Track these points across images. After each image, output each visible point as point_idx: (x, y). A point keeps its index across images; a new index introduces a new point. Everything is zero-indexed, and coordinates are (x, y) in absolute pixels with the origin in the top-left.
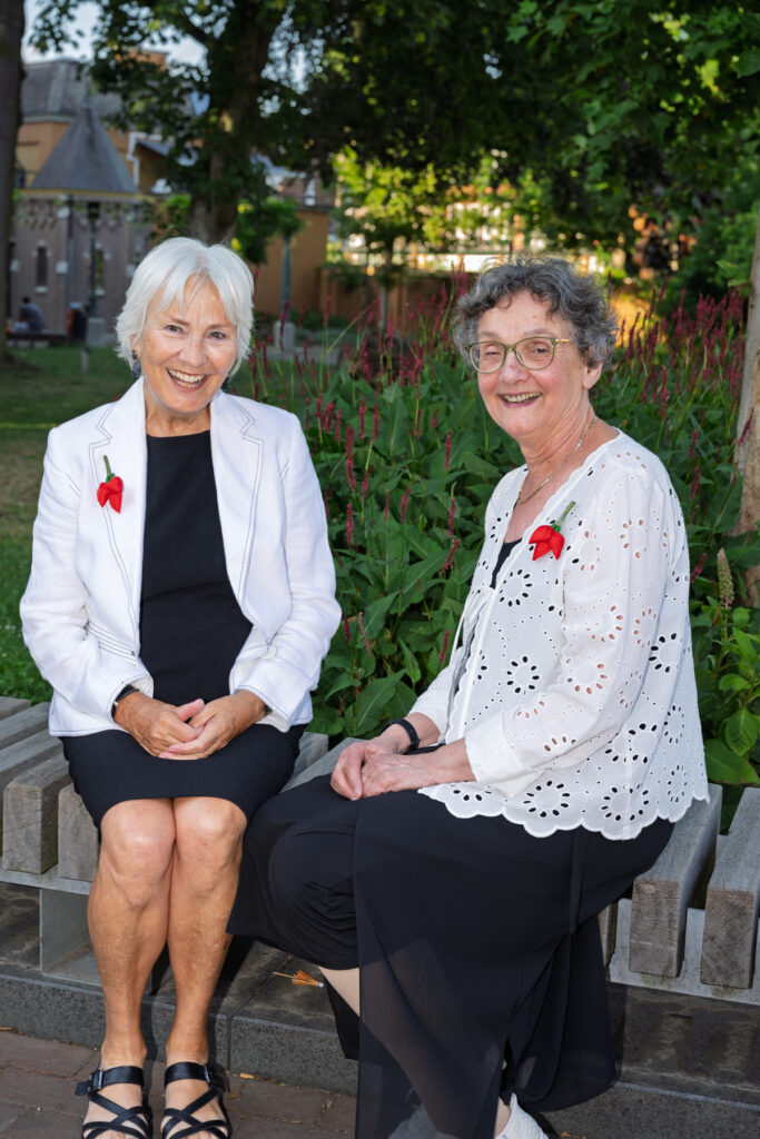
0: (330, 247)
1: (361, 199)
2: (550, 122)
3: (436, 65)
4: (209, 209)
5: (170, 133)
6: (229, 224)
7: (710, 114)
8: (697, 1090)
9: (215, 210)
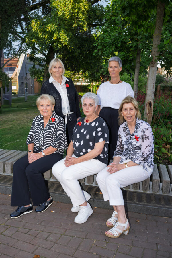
8: (160, 207)
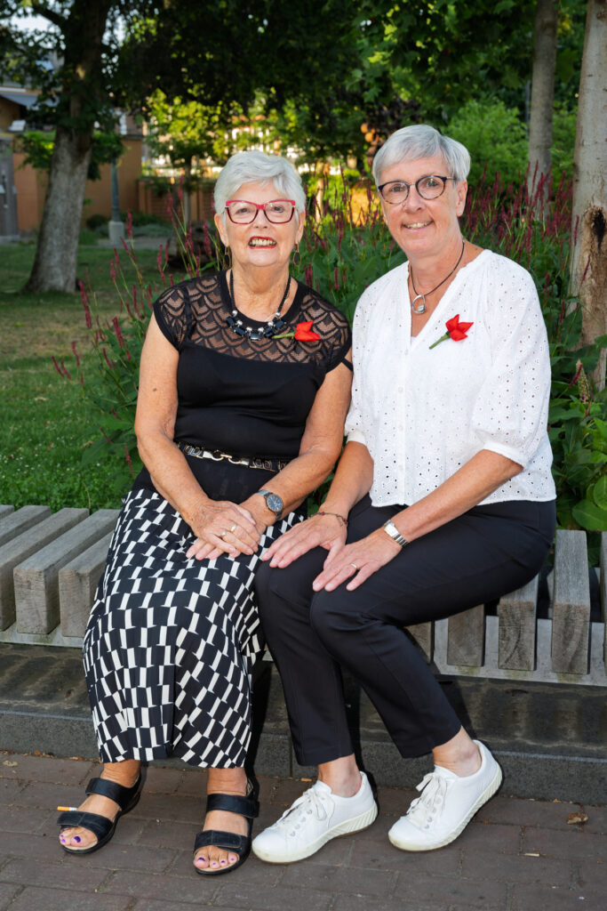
0: (143, 164)
1: (165, 128)
2: (316, 64)
3: (231, 25)
4: (71, 139)
5: (38, 83)
6: (87, 149)
7: (452, 50)
9: (75, 139)
